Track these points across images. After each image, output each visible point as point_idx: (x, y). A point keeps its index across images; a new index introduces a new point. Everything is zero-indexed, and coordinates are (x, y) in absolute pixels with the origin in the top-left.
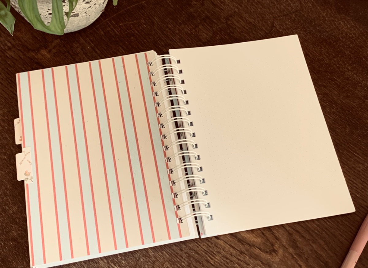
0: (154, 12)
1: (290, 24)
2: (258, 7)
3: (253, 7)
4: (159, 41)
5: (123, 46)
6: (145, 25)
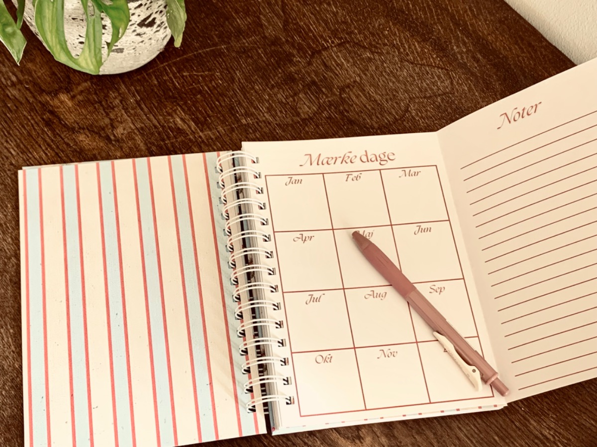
0: (236, 63)
1: (431, 110)
2: (391, 80)
3: (382, 79)
4: (238, 108)
5: (184, 107)
6: (221, 80)
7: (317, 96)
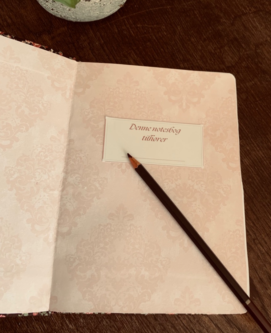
5: (136, 51)
6: (166, 32)
7: (238, 49)
